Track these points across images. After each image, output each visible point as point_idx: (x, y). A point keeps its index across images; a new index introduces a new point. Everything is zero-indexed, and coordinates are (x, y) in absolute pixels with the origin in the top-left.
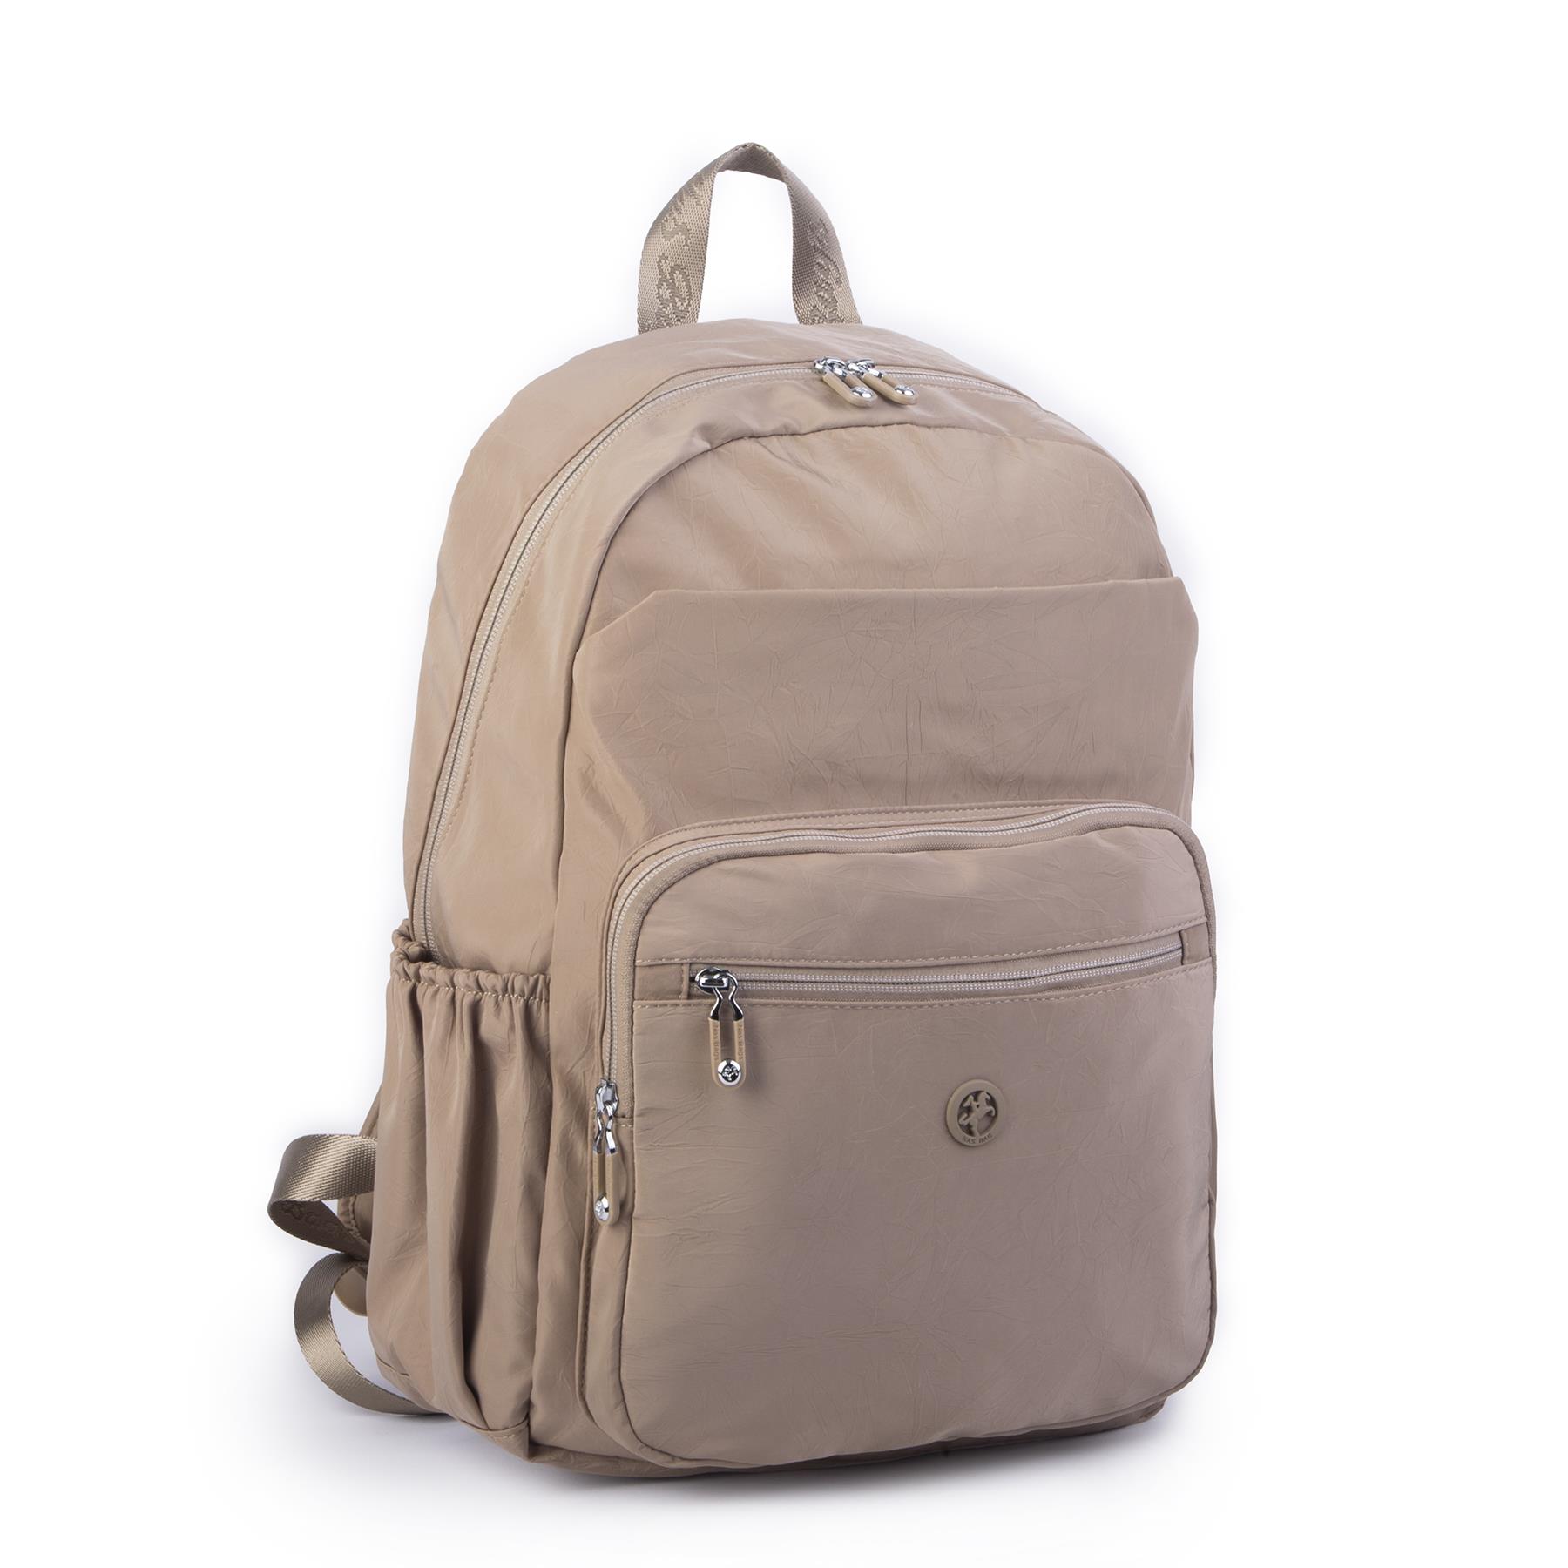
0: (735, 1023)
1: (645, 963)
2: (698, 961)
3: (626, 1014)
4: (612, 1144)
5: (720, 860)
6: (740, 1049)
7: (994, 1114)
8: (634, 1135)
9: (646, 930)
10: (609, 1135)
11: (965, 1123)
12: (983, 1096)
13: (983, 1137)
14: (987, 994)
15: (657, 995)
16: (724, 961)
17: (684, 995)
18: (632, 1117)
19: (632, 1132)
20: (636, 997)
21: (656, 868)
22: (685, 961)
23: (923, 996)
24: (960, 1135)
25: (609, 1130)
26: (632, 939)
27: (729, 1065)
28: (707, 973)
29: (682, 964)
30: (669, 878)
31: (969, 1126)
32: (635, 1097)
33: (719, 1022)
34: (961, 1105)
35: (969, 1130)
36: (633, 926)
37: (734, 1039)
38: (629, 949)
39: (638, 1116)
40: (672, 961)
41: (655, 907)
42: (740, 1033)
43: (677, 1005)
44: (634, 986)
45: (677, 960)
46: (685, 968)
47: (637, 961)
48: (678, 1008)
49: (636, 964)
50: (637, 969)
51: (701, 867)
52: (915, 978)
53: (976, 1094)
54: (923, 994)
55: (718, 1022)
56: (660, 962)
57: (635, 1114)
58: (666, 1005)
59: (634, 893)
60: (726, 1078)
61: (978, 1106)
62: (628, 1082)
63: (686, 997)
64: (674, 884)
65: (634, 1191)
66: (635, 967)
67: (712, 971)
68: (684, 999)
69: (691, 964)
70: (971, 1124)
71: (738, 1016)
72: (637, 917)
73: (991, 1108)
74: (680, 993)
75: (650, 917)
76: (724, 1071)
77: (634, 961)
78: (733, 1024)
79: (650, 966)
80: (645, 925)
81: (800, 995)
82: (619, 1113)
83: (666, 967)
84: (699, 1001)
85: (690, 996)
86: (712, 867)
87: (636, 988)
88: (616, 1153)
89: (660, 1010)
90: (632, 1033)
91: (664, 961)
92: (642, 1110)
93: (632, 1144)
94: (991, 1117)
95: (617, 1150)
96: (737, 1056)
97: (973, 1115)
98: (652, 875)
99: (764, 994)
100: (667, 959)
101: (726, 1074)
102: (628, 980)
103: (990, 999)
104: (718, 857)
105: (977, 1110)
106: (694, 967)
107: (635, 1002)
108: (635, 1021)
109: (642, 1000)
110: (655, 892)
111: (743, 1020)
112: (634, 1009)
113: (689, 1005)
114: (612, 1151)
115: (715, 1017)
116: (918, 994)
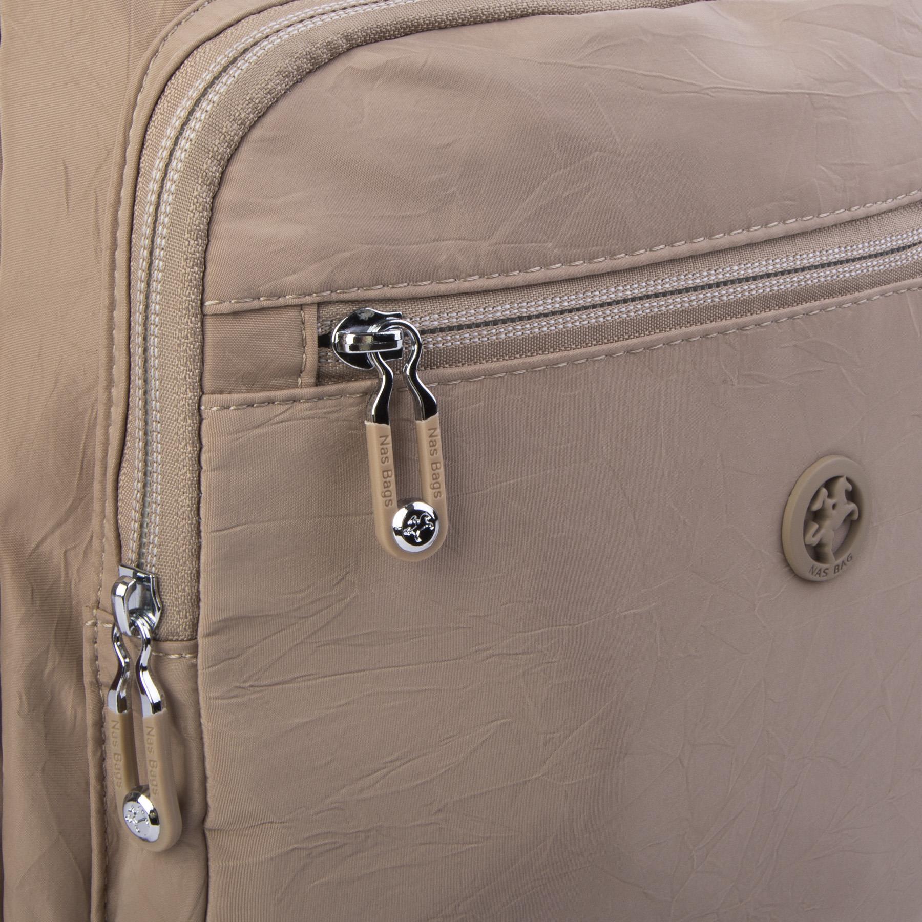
0: (423, 424)
1: (226, 307)
2: (334, 296)
3: (186, 426)
4: (153, 694)
5: (354, 43)
6: (435, 477)
7: (856, 517)
8: (200, 672)
9: (222, 227)
10: (146, 678)
11: (814, 541)
12: (842, 486)
13: (839, 561)
14: (845, 288)
15: (251, 381)
16: (388, 292)
17: (307, 378)
18: (193, 637)
19: (195, 666)
20: (208, 384)
21: (225, 69)
22: (308, 299)
23: (744, 306)
24: (804, 563)
25: (145, 669)
26: (193, 247)
27: (412, 513)
28: (354, 321)
29: (301, 307)
30: (258, 94)
31: (820, 545)
32: (202, 596)
33: (389, 427)
34: (809, 508)
35: (817, 553)
36: (195, 218)
37: (419, 461)
38: (189, 272)
39: (208, 635)
40: (281, 301)
41: (235, 170)
42: (432, 444)
43: (294, 400)
44: (203, 361)
45: (290, 299)
46: (310, 315)
47: (207, 303)
48: (298, 407)
49: (207, 310)
50: (209, 322)
51: (317, 66)
52: (731, 272)
53: (829, 484)
54: (745, 302)
55: (387, 428)
56: (256, 304)
57: (201, 630)
58: (271, 402)
59: (188, 133)
60: (411, 540)
61: (834, 506)
62: (186, 569)
63: (313, 380)
64: (269, 108)
65: (204, 779)
66: (204, 315)
67: (364, 316)
68: (308, 386)
69: (319, 305)
70: (824, 541)
71: (429, 408)
72: (201, 193)
73: (852, 506)
74: (299, 372)
75: (227, 195)
76: (405, 525)
77: (202, 304)
78: (415, 429)
79: (236, 314)
80: (219, 216)
81: (536, 344)
82: (163, 632)
83: (271, 314)
84: (342, 386)
85: (321, 378)
86: (339, 67)
87: (208, 367)
88: (164, 710)
89: (259, 413)
90: (200, 467)
91: (264, 302)
92: (215, 623)
93: (196, 690)
94: (852, 523)
95: (165, 703)
96: (429, 492)
97: (827, 523)
98: (220, 87)
99: (471, 355)
100: (270, 296)
101: (408, 532)
102: (189, 347)
103: (849, 296)
104: (348, 38)
105: (834, 512)
106: (328, 311)
107: (205, 398)
108: (204, 441)
109: (221, 393)
110: (232, 129)
111: (437, 414)
112: (204, 416)
113: (320, 398)
114: (156, 707)
115: (382, 416)
116: (737, 303)
